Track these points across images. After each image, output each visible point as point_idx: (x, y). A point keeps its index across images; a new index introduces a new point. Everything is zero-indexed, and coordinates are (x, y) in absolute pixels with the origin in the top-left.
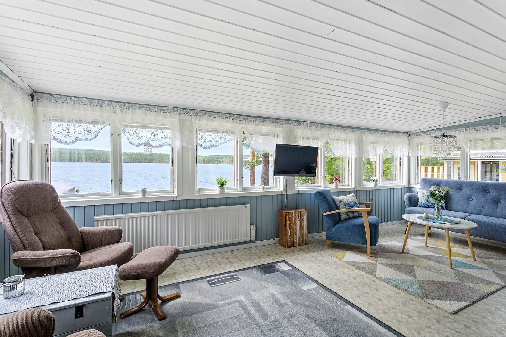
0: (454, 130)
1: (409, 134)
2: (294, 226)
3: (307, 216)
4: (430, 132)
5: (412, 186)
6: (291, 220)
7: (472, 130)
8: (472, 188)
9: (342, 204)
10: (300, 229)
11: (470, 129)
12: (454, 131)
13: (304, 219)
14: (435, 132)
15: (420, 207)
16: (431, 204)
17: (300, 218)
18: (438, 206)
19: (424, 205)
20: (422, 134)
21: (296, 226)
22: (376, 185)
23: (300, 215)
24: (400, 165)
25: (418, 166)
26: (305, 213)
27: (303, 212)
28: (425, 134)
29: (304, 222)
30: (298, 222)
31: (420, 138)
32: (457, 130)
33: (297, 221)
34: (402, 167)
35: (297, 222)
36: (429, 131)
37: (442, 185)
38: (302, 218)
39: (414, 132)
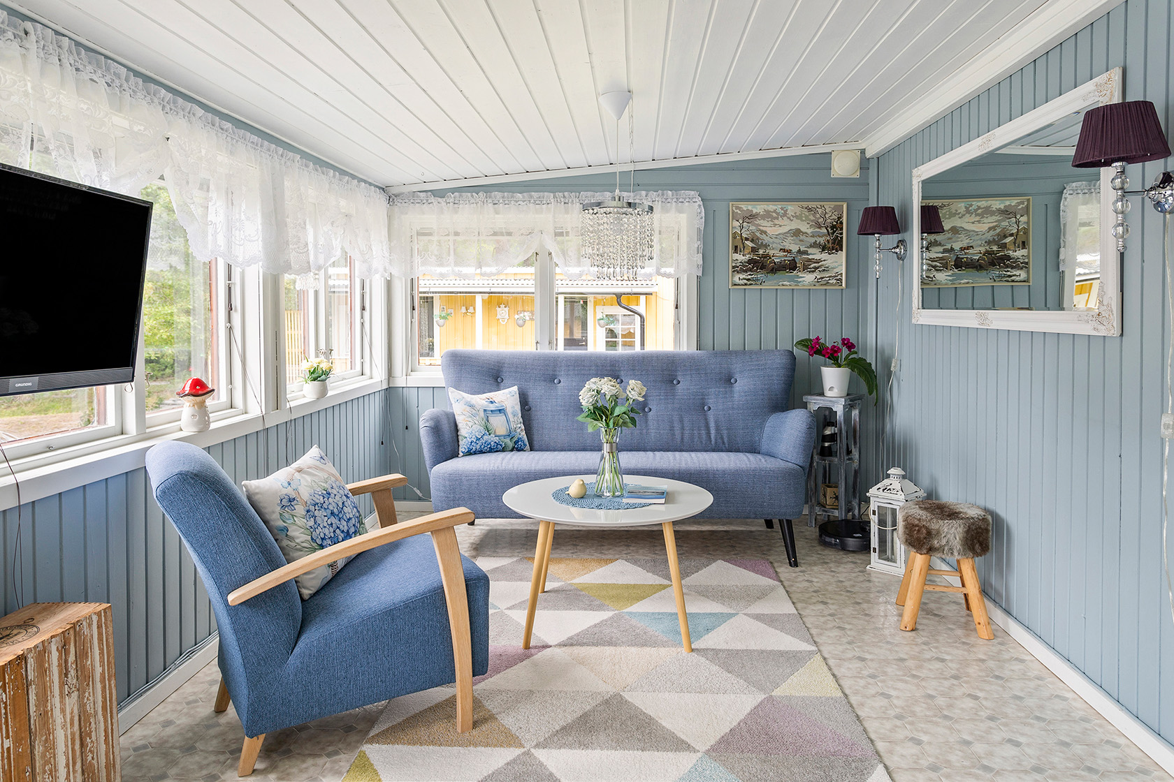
0: (525, 194)
1: (391, 194)
2: (39, 749)
3: (111, 641)
4: (456, 194)
5: (400, 381)
6: (14, 718)
7: (570, 200)
8: (583, 372)
9: (300, 510)
10: (77, 747)
11: (564, 197)
12: (524, 197)
13: (98, 670)
14: (472, 196)
15: (469, 453)
16: (496, 439)
17: (72, 673)
18: (611, 447)
19: (478, 447)
20: (432, 199)
21: (50, 746)
22: (323, 392)
23: (72, 658)
24: (363, 309)
25: (414, 309)
26: (99, 627)
27: (90, 625)
28: (440, 200)
29: (99, 686)
30: (63, 711)
31: (424, 214)
32: (531, 197)
33: (57, 700)
34: (367, 314)
35: (57, 712)
36: (453, 190)
37: (505, 370)
38: (83, 667)
39: (405, 190)
